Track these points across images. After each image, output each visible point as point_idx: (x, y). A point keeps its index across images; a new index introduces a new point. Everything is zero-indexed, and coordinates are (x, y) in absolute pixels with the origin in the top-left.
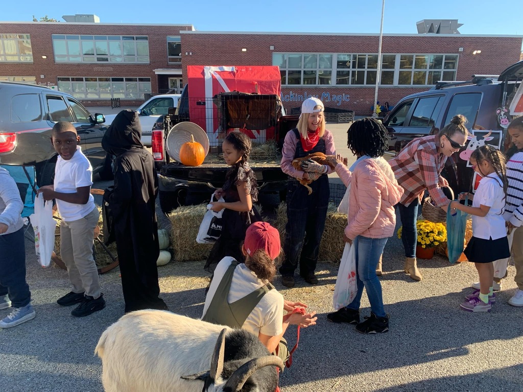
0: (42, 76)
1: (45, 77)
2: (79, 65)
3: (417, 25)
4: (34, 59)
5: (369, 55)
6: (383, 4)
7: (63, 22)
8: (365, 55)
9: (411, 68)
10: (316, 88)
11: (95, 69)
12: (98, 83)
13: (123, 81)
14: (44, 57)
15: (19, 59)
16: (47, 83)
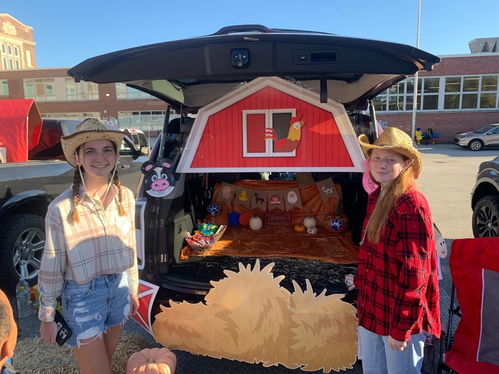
0: (105, 112)
1: (107, 111)
2: (135, 101)
3: (469, 45)
4: (100, 96)
6: (418, 26)
9: (477, 90)
11: (150, 103)
12: (151, 116)
13: (173, 114)
14: (108, 95)
15: (77, 97)
16: (109, 117)
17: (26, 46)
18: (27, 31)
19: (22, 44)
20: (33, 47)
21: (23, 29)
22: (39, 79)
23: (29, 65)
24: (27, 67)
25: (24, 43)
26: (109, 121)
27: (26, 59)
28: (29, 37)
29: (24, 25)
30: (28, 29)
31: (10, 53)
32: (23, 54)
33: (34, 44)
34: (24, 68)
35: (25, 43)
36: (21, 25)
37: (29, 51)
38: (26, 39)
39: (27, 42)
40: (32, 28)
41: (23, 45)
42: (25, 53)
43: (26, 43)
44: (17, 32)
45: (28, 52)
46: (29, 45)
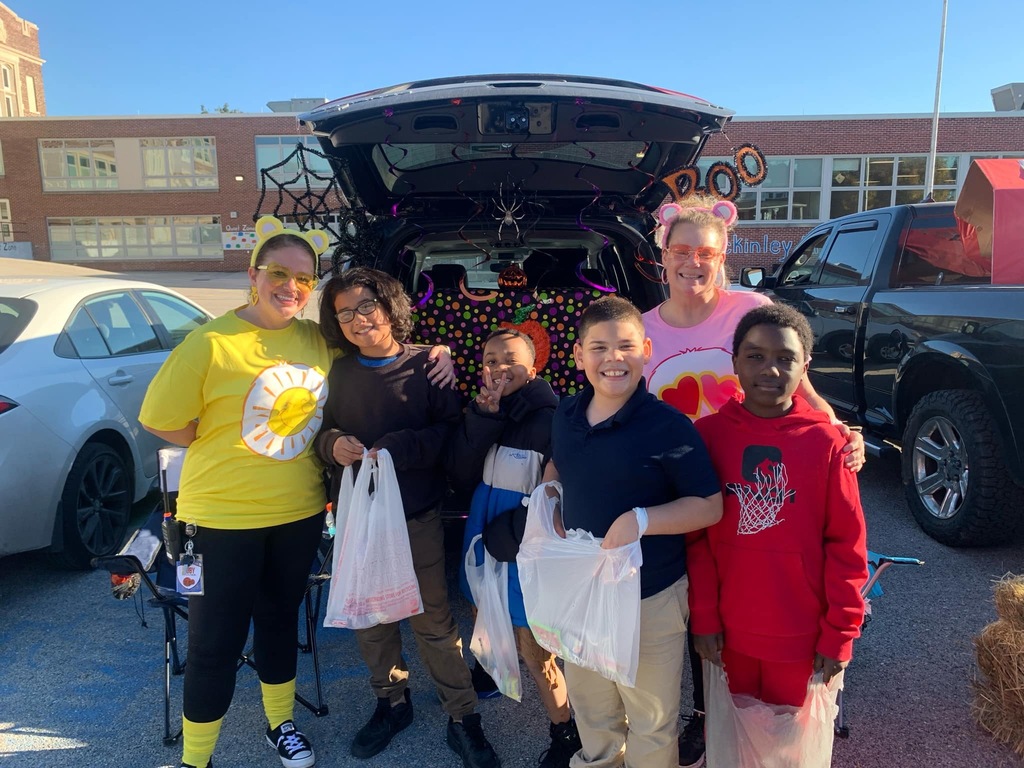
0: (233, 215)
1: (237, 214)
3: (993, 95)
4: (220, 182)
5: (900, 159)
7: (267, 112)
8: (892, 159)
10: (788, 228)
14: (239, 179)
16: (241, 228)
17: (26, 67)
18: (26, 33)
19: (18, 61)
20: (39, 69)
21: (19, 29)
22: (50, 140)
23: (33, 108)
24: (28, 112)
25: (21, 59)
26: (241, 234)
27: (25, 96)
28: (32, 47)
29: (21, 20)
30: (28, 28)
31: (7, 85)
32: (19, 83)
33: (40, 62)
34: (22, 115)
35: (24, 61)
36: (14, 18)
37: (31, 79)
38: (25, 51)
39: (29, 58)
40: (35, 26)
41: (20, 65)
42: (24, 82)
43: (26, 59)
44: (9, 33)
45: (29, 80)
46: (30, 64)
